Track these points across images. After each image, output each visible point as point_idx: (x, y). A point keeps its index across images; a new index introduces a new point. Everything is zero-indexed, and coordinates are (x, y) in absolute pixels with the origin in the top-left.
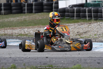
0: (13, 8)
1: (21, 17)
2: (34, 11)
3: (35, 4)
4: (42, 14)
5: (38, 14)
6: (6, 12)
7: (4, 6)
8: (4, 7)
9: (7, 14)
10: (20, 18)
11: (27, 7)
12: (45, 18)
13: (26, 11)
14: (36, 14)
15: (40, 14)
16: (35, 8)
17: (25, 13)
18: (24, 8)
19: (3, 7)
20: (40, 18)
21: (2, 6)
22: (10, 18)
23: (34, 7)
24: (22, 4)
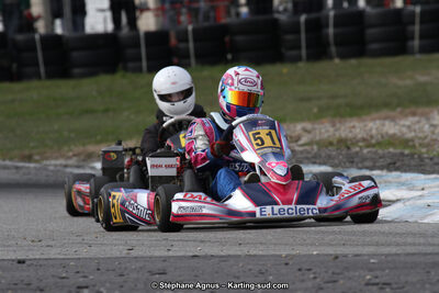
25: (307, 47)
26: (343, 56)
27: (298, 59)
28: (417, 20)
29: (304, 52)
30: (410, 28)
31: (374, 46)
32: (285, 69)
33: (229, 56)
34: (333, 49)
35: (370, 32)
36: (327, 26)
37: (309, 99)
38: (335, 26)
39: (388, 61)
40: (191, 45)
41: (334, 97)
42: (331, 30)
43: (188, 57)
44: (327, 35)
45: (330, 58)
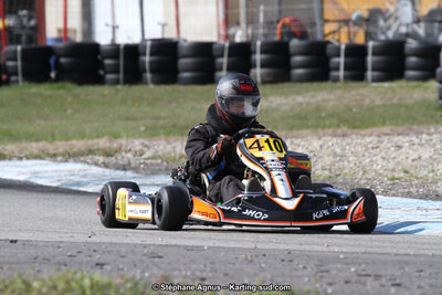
0: (297, 59)
1: (313, 97)
2: (369, 74)
3: (374, 48)
4: (395, 84)
5: (381, 84)
6: (269, 75)
7: (262, 52)
8: (264, 56)
9: (271, 82)
10: (307, 100)
11: (346, 56)
12: (395, 101)
13: (341, 73)
14: (375, 84)
15: (386, 85)
16: (373, 62)
17: (336, 80)
18: (335, 60)
19: (258, 57)
20: (377, 103)
21: (255, 53)
22: (271, 98)
23: (370, 59)
24: (329, 46)
25: (125, 72)
26: (157, 82)
27: (116, 82)
28: (226, 53)
29: (121, 76)
30: (219, 60)
31: (186, 75)
32: (106, 90)
33: (53, 75)
34: (148, 75)
35: (183, 62)
36: (145, 54)
37: (135, 119)
38: (151, 54)
39: (199, 88)
40: (19, 63)
41: (157, 118)
42: (147, 59)
43: (16, 74)
44: (144, 62)
45: (146, 83)
